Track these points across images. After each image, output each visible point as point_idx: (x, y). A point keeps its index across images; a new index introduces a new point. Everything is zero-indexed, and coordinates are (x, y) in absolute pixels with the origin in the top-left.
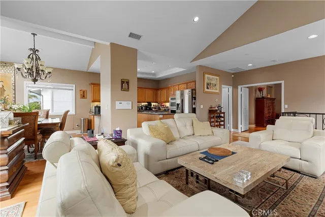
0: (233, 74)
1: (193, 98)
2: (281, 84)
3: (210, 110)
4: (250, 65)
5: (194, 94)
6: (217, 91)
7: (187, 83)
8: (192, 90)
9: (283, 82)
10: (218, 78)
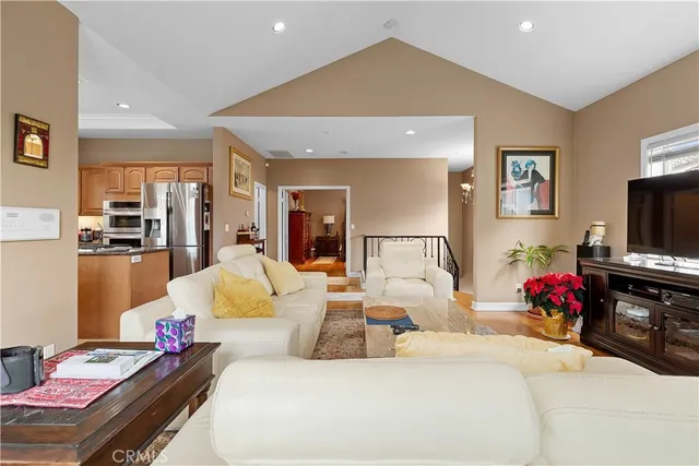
0: (268, 161)
1: (205, 205)
2: (345, 190)
3: (238, 236)
4: (309, 151)
5: (206, 196)
6: (248, 194)
7: (179, 166)
8: (203, 186)
9: (348, 188)
10: (249, 164)
